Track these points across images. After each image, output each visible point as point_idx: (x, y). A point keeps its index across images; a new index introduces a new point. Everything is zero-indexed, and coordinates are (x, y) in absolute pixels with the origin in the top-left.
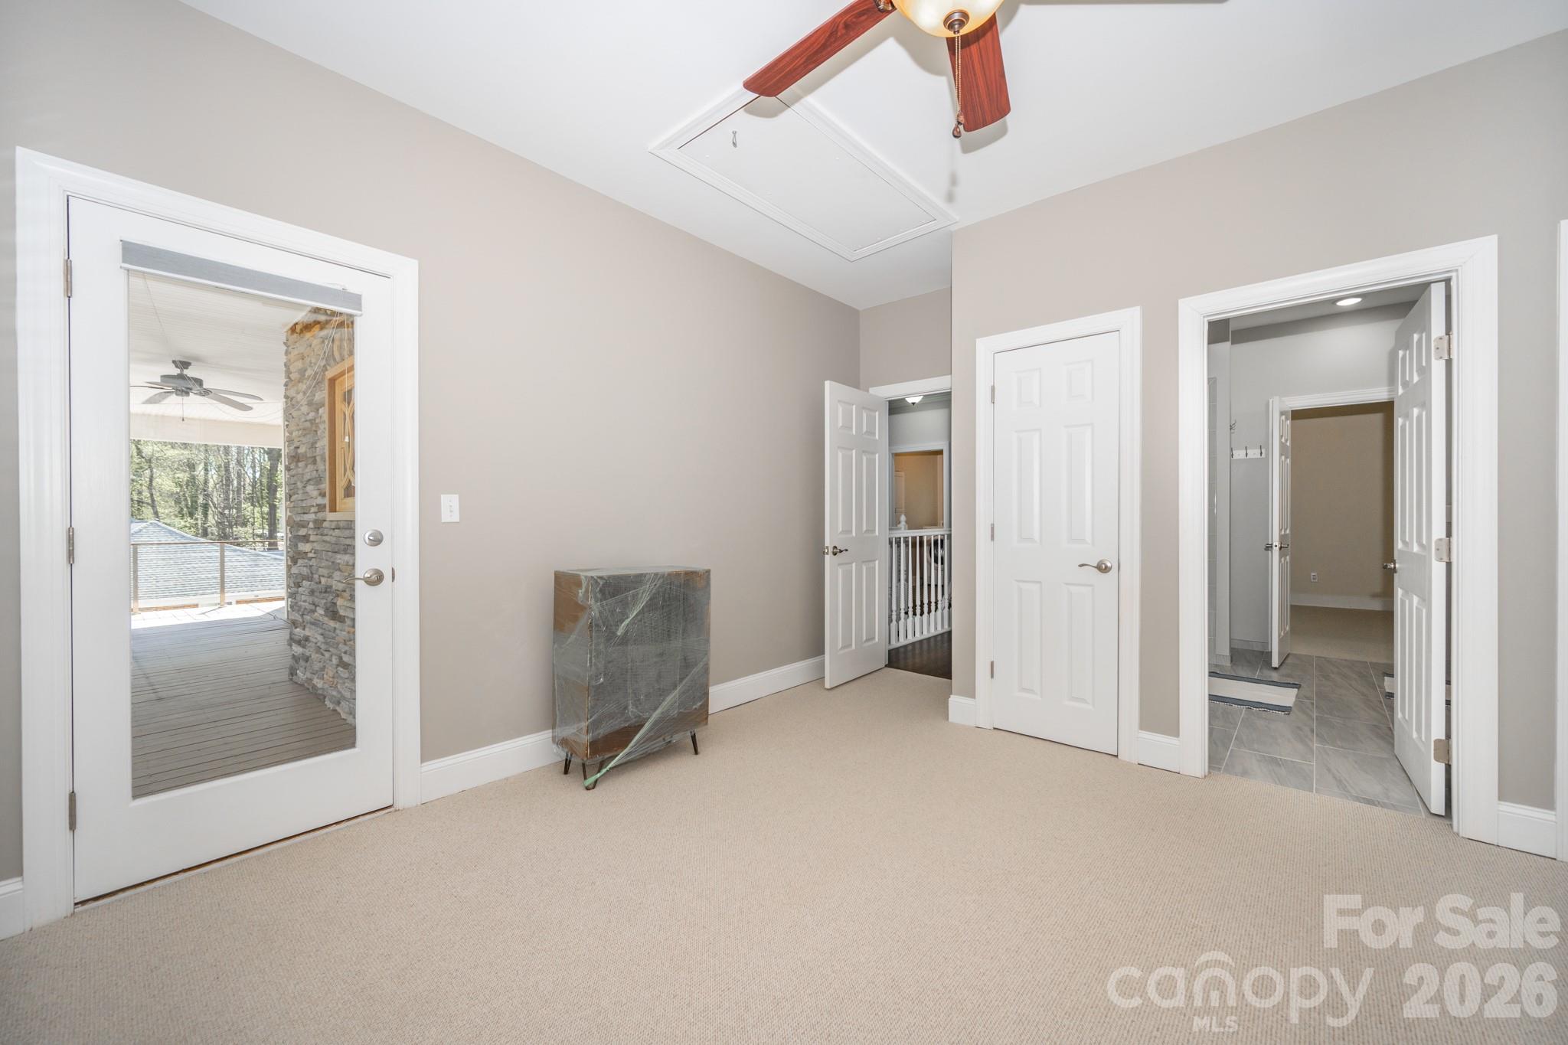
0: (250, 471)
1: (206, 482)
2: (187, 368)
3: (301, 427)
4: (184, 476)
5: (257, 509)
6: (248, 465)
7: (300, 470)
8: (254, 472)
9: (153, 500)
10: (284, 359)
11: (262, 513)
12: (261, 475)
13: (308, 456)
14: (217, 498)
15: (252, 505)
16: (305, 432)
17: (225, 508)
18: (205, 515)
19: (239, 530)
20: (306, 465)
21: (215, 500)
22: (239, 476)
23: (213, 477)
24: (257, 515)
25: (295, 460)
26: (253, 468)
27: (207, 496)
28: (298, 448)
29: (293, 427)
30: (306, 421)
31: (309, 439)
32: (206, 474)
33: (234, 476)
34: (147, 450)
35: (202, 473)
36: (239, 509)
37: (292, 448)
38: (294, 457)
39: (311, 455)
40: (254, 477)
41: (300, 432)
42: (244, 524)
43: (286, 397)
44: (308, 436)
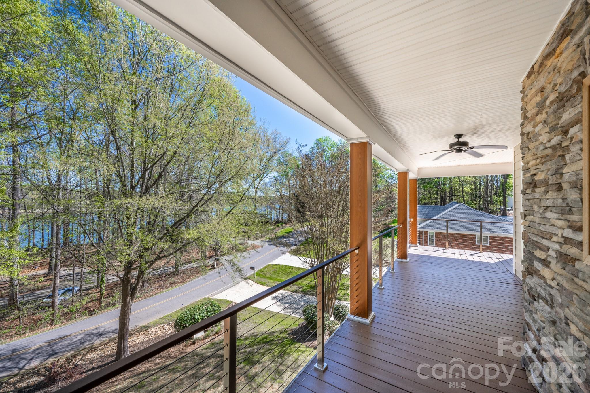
0: (496, 184)
1: (480, 189)
2: (461, 137)
3: (539, 156)
4: (473, 187)
5: (498, 198)
6: (495, 181)
7: (537, 195)
8: (497, 184)
9: (463, 195)
10: (520, 104)
11: (500, 200)
12: (500, 185)
13: (550, 182)
14: (483, 194)
15: (496, 196)
16: (544, 160)
17: (486, 198)
18: (480, 201)
19: (491, 206)
20: (547, 192)
21: (483, 195)
22: (491, 186)
23: (482, 186)
24: (498, 200)
25: (531, 186)
26: (497, 182)
27: (480, 193)
28: (535, 175)
29: (529, 156)
30: (546, 148)
31: (551, 165)
32: (480, 186)
33: (489, 185)
34: (462, 179)
35: (479, 185)
36: (491, 198)
37: (528, 175)
38: (530, 183)
39: (554, 182)
40: (497, 185)
41: (538, 161)
42: (493, 204)
43: (522, 134)
44: (549, 163)
